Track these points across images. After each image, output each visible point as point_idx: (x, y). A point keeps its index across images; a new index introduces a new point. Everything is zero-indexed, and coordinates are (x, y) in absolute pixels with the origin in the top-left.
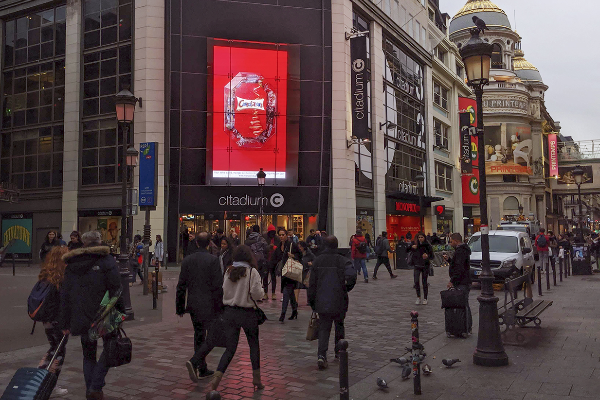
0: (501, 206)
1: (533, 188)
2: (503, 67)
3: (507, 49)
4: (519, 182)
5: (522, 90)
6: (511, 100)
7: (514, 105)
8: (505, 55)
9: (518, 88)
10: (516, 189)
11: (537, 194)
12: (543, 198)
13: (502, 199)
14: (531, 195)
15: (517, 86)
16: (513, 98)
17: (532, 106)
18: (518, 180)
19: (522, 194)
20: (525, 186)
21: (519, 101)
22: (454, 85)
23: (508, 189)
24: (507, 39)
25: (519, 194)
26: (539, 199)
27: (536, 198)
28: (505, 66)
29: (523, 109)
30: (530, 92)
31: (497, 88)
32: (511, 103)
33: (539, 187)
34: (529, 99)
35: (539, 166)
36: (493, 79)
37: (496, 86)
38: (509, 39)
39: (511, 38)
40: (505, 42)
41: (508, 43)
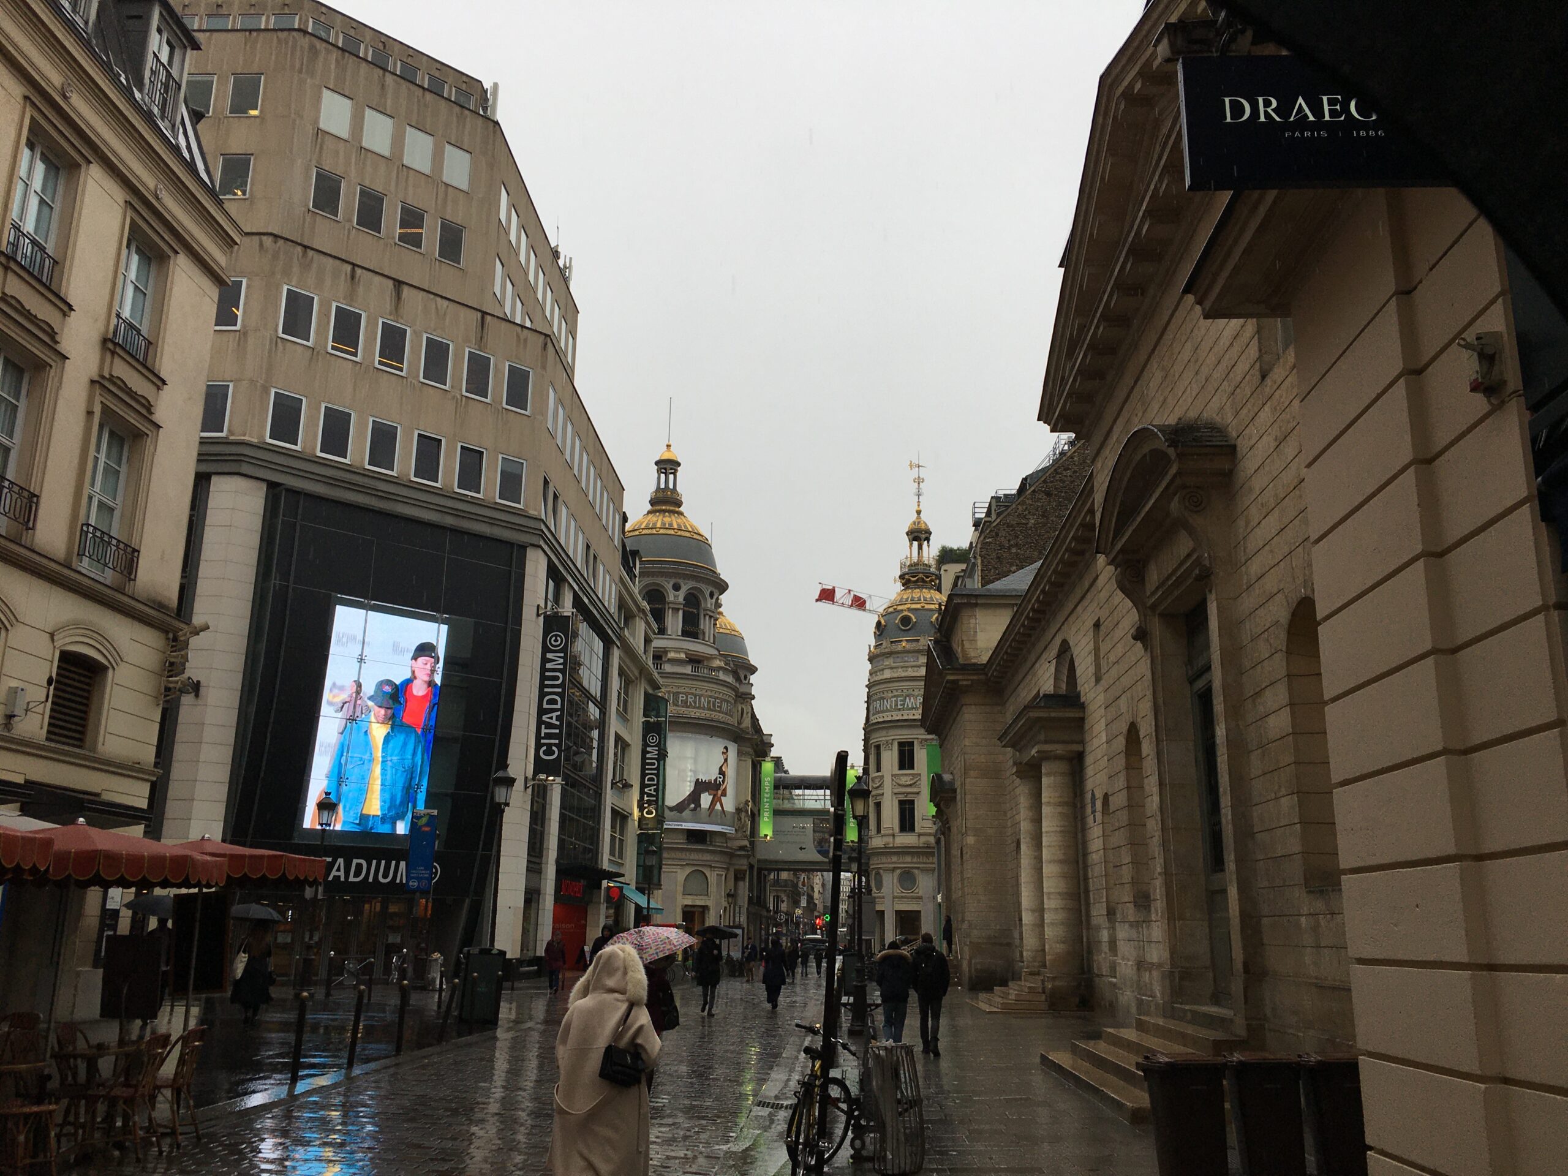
0: (680, 889)
1: (731, 855)
2: (701, 636)
3: (709, 606)
4: (711, 845)
5: (728, 680)
6: (711, 697)
7: (714, 705)
8: (705, 616)
9: (722, 676)
10: (707, 857)
11: (737, 867)
12: (745, 875)
13: (681, 875)
14: (728, 869)
15: (721, 672)
16: (713, 694)
17: (740, 709)
18: (711, 842)
19: (715, 867)
20: (721, 852)
21: (723, 700)
22: (640, 673)
23: (694, 856)
24: (711, 589)
25: (710, 866)
26: (738, 877)
27: (736, 876)
28: (704, 634)
29: (726, 714)
30: (738, 685)
31: (689, 672)
32: (709, 702)
33: (739, 856)
34: (736, 696)
35: (743, 817)
36: (683, 656)
37: (688, 670)
38: (714, 590)
39: (716, 588)
40: (707, 594)
41: (712, 595)
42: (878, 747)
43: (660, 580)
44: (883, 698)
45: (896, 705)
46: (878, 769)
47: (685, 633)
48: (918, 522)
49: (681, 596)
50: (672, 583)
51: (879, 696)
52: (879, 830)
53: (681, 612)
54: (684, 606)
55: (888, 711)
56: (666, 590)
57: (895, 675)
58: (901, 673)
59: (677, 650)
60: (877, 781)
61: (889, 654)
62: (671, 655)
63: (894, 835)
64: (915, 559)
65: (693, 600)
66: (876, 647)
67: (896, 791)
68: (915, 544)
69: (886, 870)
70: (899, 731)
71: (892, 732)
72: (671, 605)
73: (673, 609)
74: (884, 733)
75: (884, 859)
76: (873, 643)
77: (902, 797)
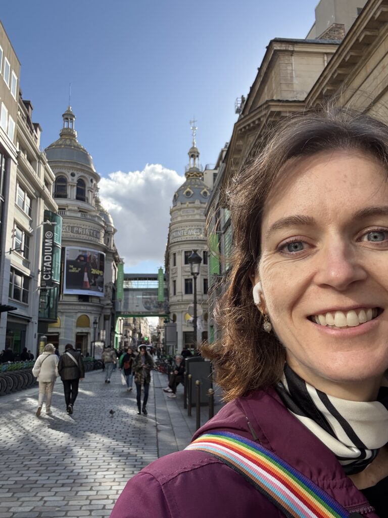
0: (75, 324)
1: (102, 308)
2: (86, 200)
3: (91, 186)
4: (91, 302)
6: (91, 230)
7: (93, 234)
8: (88, 191)
9: (97, 220)
10: (89, 308)
11: (105, 314)
13: (76, 317)
14: (101, 315)
16: (92, 228)
19: (93, 313)
20: (97, 306)
21: (98, 232)
23: (82, 308)
24: (91, 178)
25: (91, 313)
26: (106, 318)
27: (104, 318)
28: (88, 200)
30: (106, 227)
31: (80, 217)
32: (90, 232)
33: (106, 308)
34: (105, 232)
35: (108, 290)
36: (76, 208)
37: (79, 215)
38: (93, 178)
39: (94, 178)
40: (90, 180)
41: (92, 181)
42: (175, 254)
43: (64, 171)
44: (177, 231)
45: (184, 234)
46: (175, 265)
47: (78, 198)
48: (193, 148)
49: (76, 179)
50: (70, 173)
51: (175, 230)
52: (175, 294)
53: (75, 188)
54: (77, 184)
55: (180, 237)
56: (68, 176)
57: (183, 219)
58: (186, 218)
59: (73, 205)
60: (174, 270)
61: (180, 210)
62: (70, 208)
63: (182, 296)
64: (192, 166)
65: (81, 183)
66: (174, 207)
67: (183, 274)
68: (192, 159)
69: (178, 312)
70: (185, 246)
71: (181, 246)
72: (70, 184)
73: (71, 185)
74: (178, 247)
75: (177, 307)
76: (172, 205)
77: (187, 277)
